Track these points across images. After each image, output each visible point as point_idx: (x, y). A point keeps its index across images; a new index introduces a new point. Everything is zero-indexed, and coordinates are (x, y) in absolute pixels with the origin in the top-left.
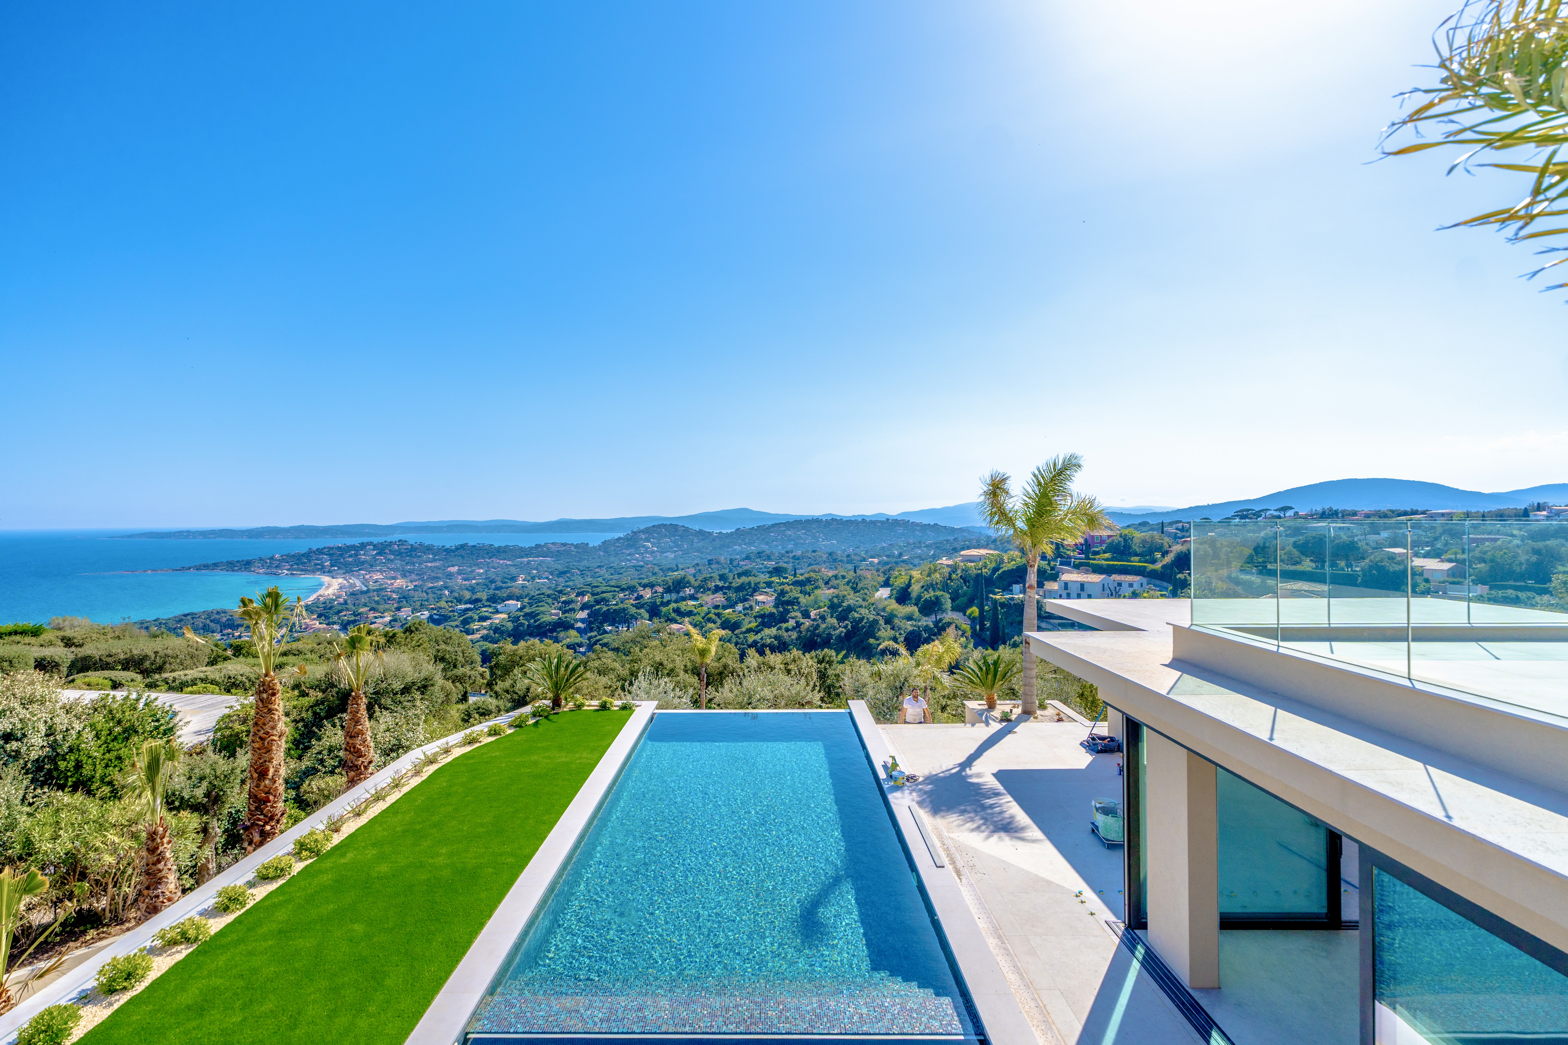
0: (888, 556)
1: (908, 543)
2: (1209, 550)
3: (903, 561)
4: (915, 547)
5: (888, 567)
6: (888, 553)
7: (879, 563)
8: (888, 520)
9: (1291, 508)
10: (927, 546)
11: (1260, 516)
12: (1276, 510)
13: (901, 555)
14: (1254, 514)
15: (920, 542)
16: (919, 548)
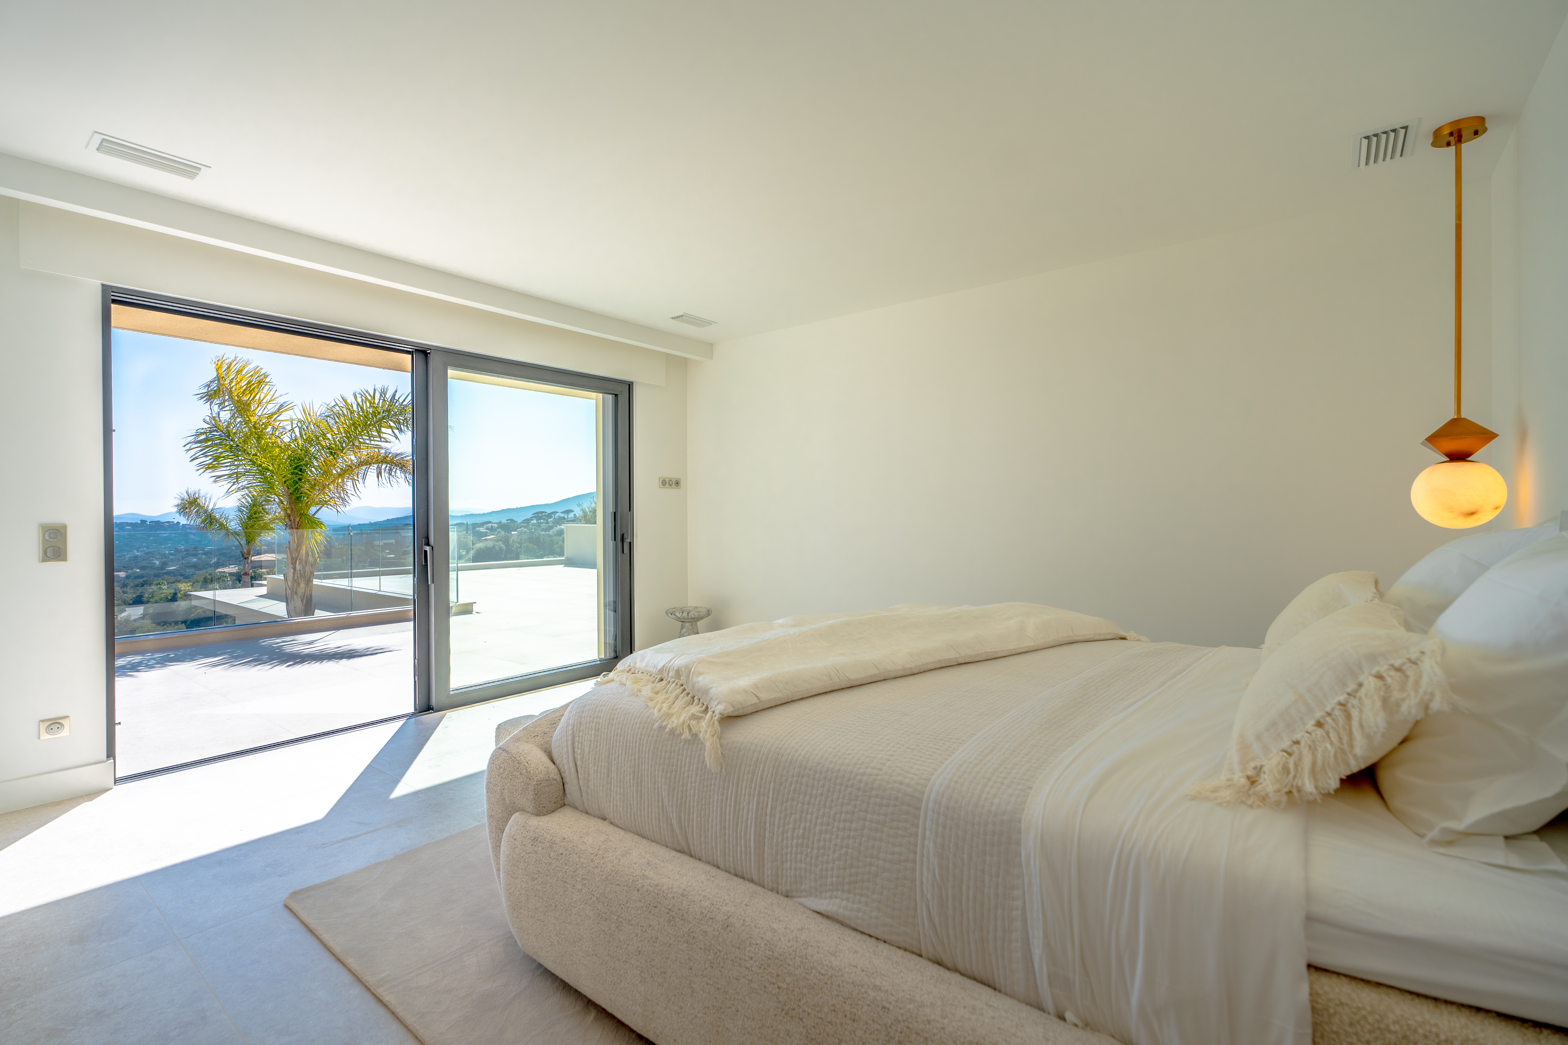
0: (142, 568)
1: (177, 550)
2: (503, 546)
3: (169, 573)
4: (188, 555)
5: (141, 580)
6: (144, 564)
7: (128, 577)
8: (143, 522)
9: (572, 511)
10: (206, 553)
11: (551, 517)
12: (562, 513)
13: (164, 564)
14: (546, 516)
15: (196, 548)
16: (195, 555)
